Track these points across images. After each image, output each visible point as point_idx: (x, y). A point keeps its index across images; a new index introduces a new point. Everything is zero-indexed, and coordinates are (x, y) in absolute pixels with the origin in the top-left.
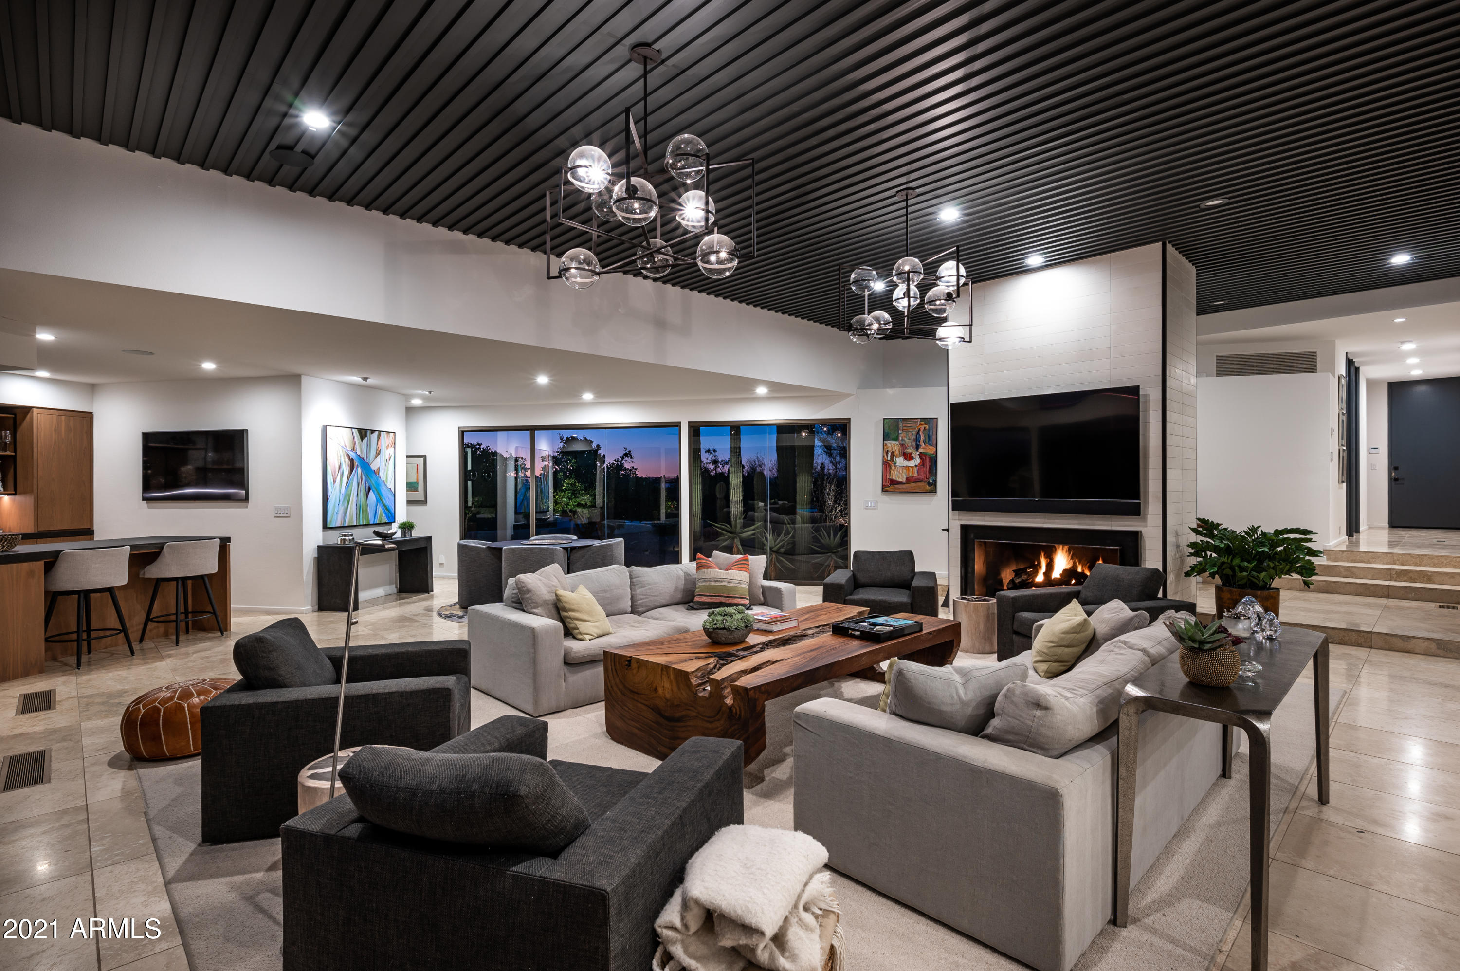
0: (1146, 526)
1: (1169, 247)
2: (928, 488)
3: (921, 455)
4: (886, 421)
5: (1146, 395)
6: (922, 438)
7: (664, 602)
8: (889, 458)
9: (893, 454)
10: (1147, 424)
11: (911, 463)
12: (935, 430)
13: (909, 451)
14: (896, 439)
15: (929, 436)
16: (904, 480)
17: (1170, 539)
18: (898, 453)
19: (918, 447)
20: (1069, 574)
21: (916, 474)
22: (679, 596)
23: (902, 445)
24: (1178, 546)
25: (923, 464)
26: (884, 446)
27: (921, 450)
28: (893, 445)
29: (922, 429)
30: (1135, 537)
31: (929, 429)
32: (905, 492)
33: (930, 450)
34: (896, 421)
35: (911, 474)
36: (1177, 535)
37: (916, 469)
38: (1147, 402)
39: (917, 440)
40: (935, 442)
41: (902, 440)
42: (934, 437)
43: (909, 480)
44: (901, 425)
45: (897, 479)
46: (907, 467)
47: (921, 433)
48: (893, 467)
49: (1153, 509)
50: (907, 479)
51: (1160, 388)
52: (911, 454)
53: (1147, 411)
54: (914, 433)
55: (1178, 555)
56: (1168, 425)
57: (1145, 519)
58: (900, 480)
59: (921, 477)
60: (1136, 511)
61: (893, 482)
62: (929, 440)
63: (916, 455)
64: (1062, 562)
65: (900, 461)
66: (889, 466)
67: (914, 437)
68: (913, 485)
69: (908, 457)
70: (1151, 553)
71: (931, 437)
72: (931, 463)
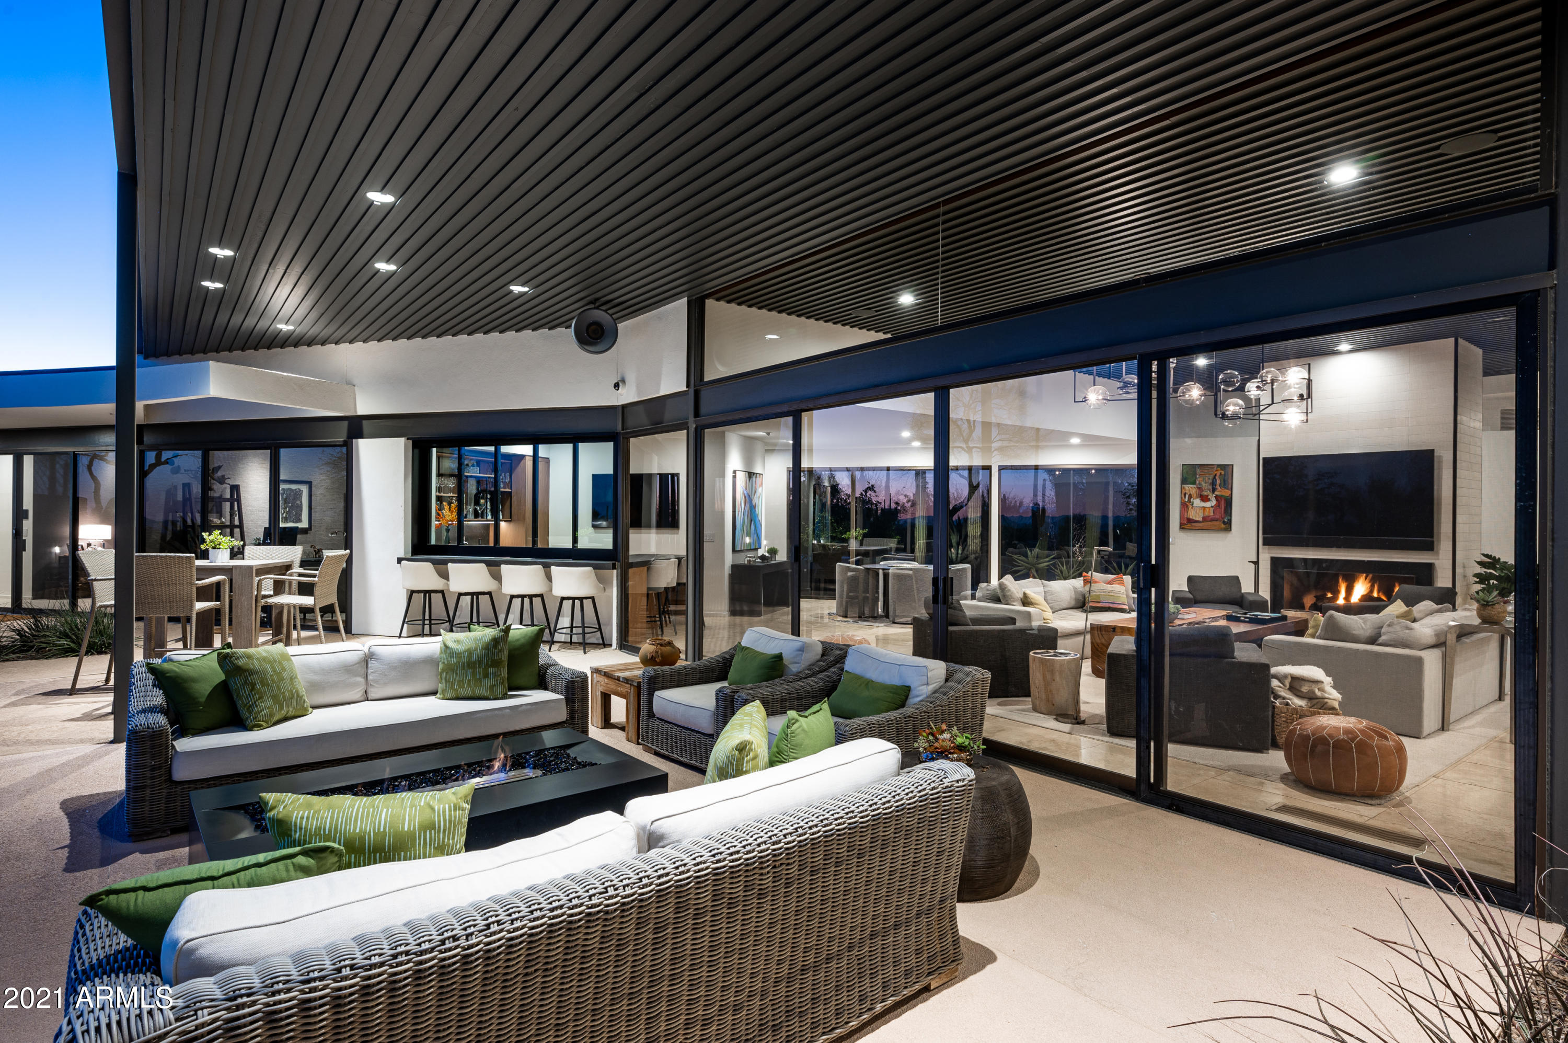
0: (1438, 559)
1: (1460, 341)
2: (1223, 526)
3: (1217, 497)
4: (1185, 467)
5: (1440, 457)
6: (1218, 482)
7: (1065, 606)
8: (1186, 500)
9: (1190, 496)
10: (1440, 479)
11: (1208, 504)
12: (1230, 476)
13: (1206, 493)
14: (1194, 483)
15: (1224, 481)
16: (1201, 519)
17: (1459, 570)
18: (1195, 495)
19: (1214, 490)
20: (1367, 598)
21: (1212, 514)
22: (1073, 603)
23: (1199, 488)
24: (1465, 576)
25: (1218, 505)
26: (1182, 489)
27: (1216, 493)
28: (1191, 489)
29: (1218, 475)
30: (1430, 567)
31: (1225, 475)
32: (1202, 529)
33: (1226, 493)
34: (1194, 467)
35: (1207, 514)
36: (1464, 567)
37: (1212, 509)
38: (1440, 462)
39: (1213, 484)
40: (1230, 486)
41: (1200, 484)
42: (1230, 481)
43: (1205, 519)
44: (1198, 471)
45: (1194, 518)
46: (1204, 507)
47: (1217, 477)
48: (1190, 507)
49: (1444, 546)
50: (1204, 518)
51: (1452, 451)
52: (1207, 496)
53: (1440, 469)
54: (1211, 478)
55: (1465, 583)
56: (1458, 480)
57: (1438, 554)
58: (1197, 519)
59: (1217, 517)
60: (1430, 547)
61: (1190, 521)
62: (1225, 484)
63: (1212, 497)
64: (1361, 589)
65: (1197, 502)
66: (1187, 506)
67: (1210, 481)
68: (1210, 523)
69: (1205, 499)
70: (1443, 581)
71: (1227, 482)
72: (1226, 504)
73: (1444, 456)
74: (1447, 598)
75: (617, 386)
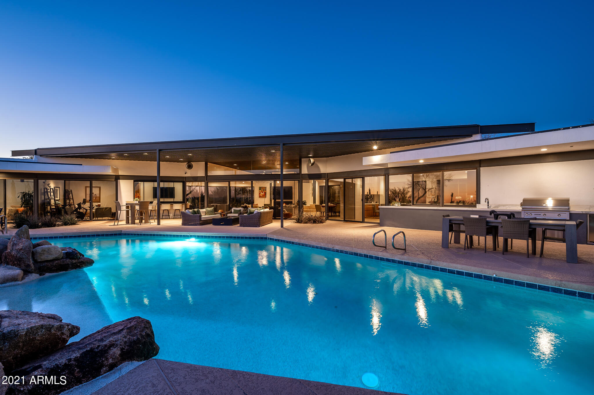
4: (259, 187)
11: (263, 193)
26: (259, 191)
33: (266, 192)
39: (264, 190)
41: (262, 190)
43: (263, 196)
49: (293, 199)
59: (265, 196)
61: (260, 196)
63: (264, 192)
65: (261, 193)
69: (263, 192)
70: (293, 203)
71: (266, 190)
72: (265, 193)
73: (293, 187)
74: (294, 204)
75: (185, 173)
